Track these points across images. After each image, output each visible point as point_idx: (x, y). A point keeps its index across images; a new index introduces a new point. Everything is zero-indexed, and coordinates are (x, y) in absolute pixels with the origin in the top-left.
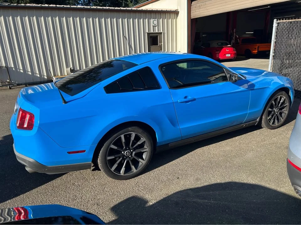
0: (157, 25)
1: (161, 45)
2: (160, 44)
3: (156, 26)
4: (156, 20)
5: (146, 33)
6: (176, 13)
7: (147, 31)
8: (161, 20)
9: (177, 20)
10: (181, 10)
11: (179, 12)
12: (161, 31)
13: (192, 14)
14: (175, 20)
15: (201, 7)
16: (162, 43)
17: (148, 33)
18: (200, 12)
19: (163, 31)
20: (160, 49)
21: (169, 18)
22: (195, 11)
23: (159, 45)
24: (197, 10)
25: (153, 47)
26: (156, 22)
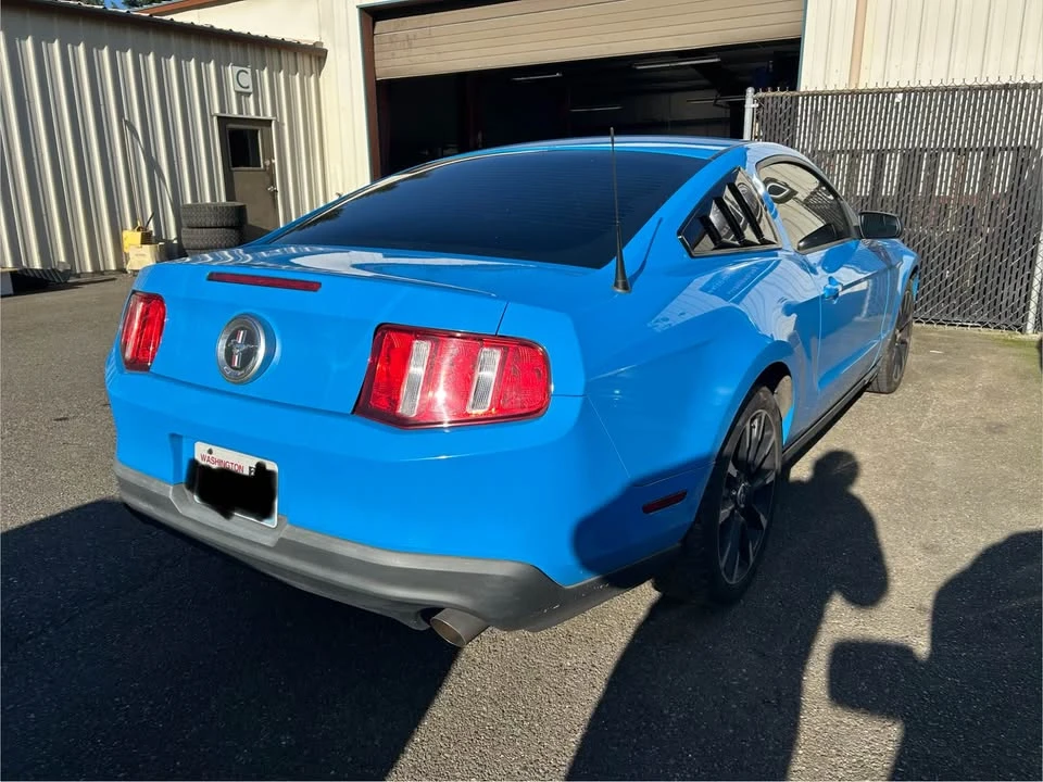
0: (250, 90)
1: (272, 165)
2: (268, 163)
3: (249, 94)
4: (249, 70)
5: (212, 116)
6: (317, 55)
7: (217, 110)
8: (265, 72)
9: (321, 79)
10: (334, 46)
11: (326, 51)
12: (269, 115)
13: (377, 64)
14: (312, 78)
15: (415, 43)
16: (275, 161)
17: (219, 118)
18: (411, 58)
19: (274, 113)
20: (268, 179)
21: (292, 69)
22: (393, 54)
23: (265, 166)
24: (398, 53)
25: (241, 173)
26: (246, 79)
